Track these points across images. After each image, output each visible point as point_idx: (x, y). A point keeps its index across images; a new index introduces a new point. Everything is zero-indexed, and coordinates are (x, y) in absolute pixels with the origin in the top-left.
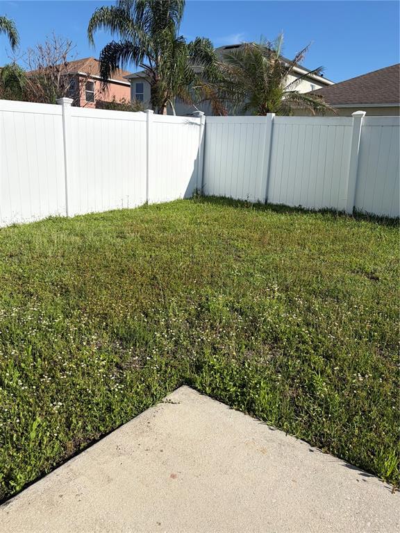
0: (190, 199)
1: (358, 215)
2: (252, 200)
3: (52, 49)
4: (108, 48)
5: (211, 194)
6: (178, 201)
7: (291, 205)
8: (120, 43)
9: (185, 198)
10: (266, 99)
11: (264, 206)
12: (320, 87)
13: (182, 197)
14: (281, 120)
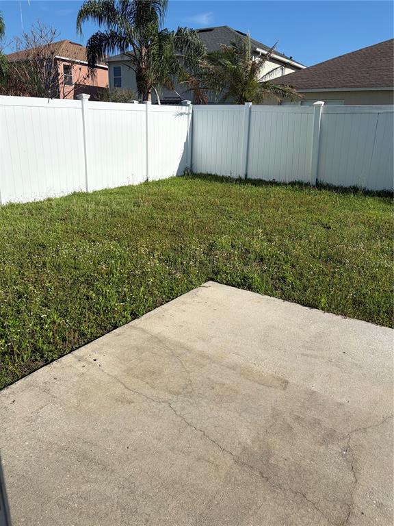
0: (183, 176)
1: (319, 186)
2: (235, 176)
3: (38, 37)
4: (94, 38)
5: (199, 172)
6: (172, 179)
7: (267, 180)
8: (105, 33)
9: (178, 176)
10: (243, 90)
11: (245, 181)
12: (294, 71)
13: (175, 175)
14: (257, 109)
